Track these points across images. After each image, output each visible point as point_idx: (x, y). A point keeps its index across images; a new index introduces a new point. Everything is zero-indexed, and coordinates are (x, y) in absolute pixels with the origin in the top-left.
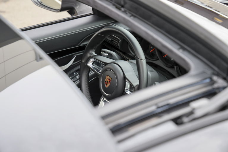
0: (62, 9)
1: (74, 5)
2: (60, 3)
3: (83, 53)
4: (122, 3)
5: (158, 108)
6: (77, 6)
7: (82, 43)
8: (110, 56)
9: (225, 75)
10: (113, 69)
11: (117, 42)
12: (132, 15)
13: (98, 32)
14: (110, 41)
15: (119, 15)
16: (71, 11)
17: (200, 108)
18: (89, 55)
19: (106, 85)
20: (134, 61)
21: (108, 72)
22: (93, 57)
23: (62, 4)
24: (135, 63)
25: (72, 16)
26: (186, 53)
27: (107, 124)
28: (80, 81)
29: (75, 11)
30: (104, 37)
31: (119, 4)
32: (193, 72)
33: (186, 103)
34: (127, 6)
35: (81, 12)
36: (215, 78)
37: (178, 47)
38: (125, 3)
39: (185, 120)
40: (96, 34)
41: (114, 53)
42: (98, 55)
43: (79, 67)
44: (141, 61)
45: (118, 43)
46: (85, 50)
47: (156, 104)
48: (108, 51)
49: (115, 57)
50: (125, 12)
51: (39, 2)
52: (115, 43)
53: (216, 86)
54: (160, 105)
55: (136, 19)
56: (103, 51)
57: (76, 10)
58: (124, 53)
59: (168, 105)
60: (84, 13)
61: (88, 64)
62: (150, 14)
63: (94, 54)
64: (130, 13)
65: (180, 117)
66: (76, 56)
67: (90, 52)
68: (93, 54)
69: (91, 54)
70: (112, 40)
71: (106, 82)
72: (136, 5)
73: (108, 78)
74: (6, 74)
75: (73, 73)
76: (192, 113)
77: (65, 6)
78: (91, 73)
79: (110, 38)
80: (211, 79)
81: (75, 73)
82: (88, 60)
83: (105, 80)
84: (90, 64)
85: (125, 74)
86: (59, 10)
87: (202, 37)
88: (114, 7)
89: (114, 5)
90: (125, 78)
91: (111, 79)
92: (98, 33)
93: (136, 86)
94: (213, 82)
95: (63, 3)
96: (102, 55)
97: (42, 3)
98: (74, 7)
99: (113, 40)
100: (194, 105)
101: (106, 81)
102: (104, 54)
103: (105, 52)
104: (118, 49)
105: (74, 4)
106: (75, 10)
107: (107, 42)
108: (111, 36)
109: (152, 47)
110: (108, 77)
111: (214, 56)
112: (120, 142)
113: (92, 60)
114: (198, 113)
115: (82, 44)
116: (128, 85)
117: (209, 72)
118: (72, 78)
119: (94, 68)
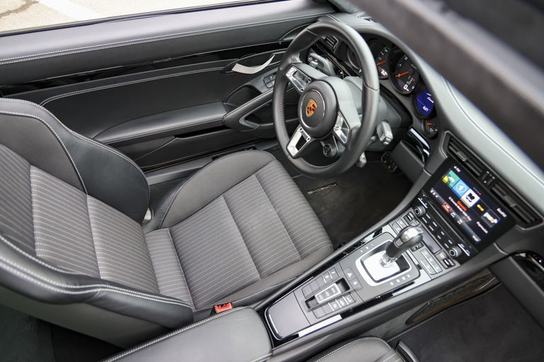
7: (285, 37)
8: (320, 67)
10: (321, 89)
11: (333, 44)
13: (310, 27)
18: (290, 61)
19: (308, 112)
21: (312, 94)
22: (296, 64)
24: (361, 88)
30: (316, 37)
40: (305, 30)
41: (326, 62)
42: (303, 63)
44: (371, 91)
46: (288, 48)
48: (319, 57)
49: (328, 70)
52: (330, 44)
56: (311, 56)
61: (288, 75)
63: (298, 60)
66: (276, 54)
67: (293, 57)
68: (296, 60)
69: (293, 60)
71: (308, 108)
75: (268, 77)
81: (271, 77)
82: (288, 68)
83: (309, 106)
84: (290, 75)
90: (337, 109)
91: (316, 106)
92: (308, 29)
93: (355, 128)
102: (313, 62)
103: (314, 59)
104: (332, 54)
107: (320, 43)
109: (380, 59)
110: (312, 102)
113: (293, 70)
115: (285, 39)
116: (340, 119)
118: (268, 83)
119: (295, 81)
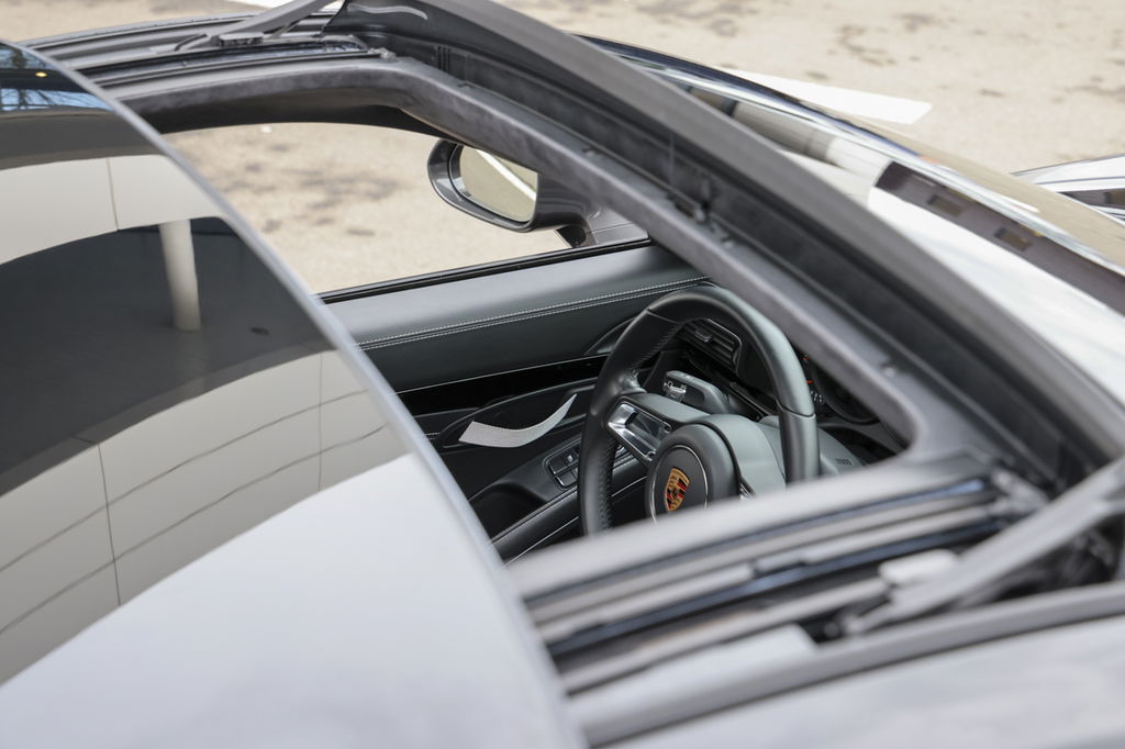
0: (539, 222)
1: (582, 209)
2: (533, 196)
3: (592, 387)
4: (705, 192)
5: (759, 575)
6: (595, 211)
7: (602, 346)
8: (694, 398)
9: (1050, 474)
10: (699, 446)
11: (731, 350)
12: (733, 237)
14: (704, 346)
15: (682, 235)
16: (573, 229)
17: (914, 583)
18: (615, 390)
19: (669, 502)
20: (775, 419)
21: (678, 456)
22: (632, 398)
23: (539, 202)
25: (574, 247)
26: (907, 382)
27: (539, 624)
28: (578, 490)
29: (586, 231)
30: (673, 325)
31: (695, 196)
32: (919, 452)
33: (865, 566)
34: (721, 203)
35: (609, 234)
36: (1003, 479)
37: (882, 358)
38: (715, 192)
39: (854, 624)
40: (645, 312)
41: (710, 389)
42: (649, 392)
43: (576, 441)
44: (796, 419)
45: (732, 354)
46: (601, 373)
47: (752, 561)
48: (688, 378)
49: (715, 404)
50: (705, 224)
51: (457, 191)
52: (723, 352)
53: (1000, 507)
54: (767, 564)
55: (743, 250)
56: (670, 379)
57: (590, 225)
58: (754, 392)
59: (801, 564)
60: (620, 238)
61: (611, 425)
62: (800, 233)
63: (635, 386)
64: (725, 229)
65: (832, 615)
66: (579, 393)
67: (621, 380)
68: (630, 387)
69: (626, 386)
70: (712, 342)
71: (669, 491)
72: (752, 201)
73: (678, 477)
74: (324, 448)
75: (563, 458)
76: (883, 600)
77: (549, 209)
78: (623, 464)
79: (706, 335)
80: (987, 481)
81: (570, 457)
82: (611, 409)
83: (668, 486)
84: (618, 426)
85: (741, 466)
86: (525, 226)
87: (966, 321)
88: (670, 204)
89: (671, 197)
90: (737, 481)
91: (687, 482)
92: (649, 310)
94: (991, 492)
95: (543, 199)
96: (663, 394)
97: (469, 195)
98: (583, 216)
99: (716, 340)
100: (895, 571)
101: (671, 489)
102: (673, 389)
103: (678, 383)
104: (732, 377)
105: (584, 207)
106: (585, 224)
107: (695, 349)
108: (701, 321)
110: (676, 475)
111: (1015, 396)
112: (573, 693)
113: (625, 409)
114: (906, 603)
115: (600, 351)
117: (984, 455)
118: (561, 475)
119: (633, 440)
